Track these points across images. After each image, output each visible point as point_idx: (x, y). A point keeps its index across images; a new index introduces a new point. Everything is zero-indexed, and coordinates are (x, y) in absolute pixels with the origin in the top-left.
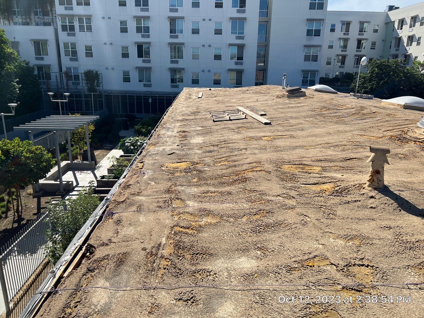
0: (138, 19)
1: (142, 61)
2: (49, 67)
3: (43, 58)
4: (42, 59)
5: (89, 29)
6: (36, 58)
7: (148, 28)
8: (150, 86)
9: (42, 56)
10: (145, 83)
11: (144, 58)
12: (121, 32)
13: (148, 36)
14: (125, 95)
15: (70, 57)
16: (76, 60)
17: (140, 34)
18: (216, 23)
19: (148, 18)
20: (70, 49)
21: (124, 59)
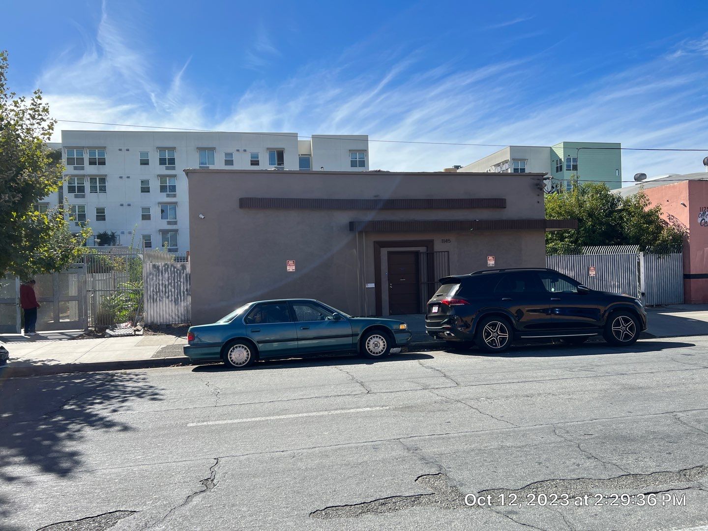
0: (162, 177)
1: (166, 223)
5: (103, 189)
7: (174, 187)
8: (176, 250)
10: (169, 247)
11: (169, 220)
12: (142, 191)
13: (175, 196)
16: (84, 224)
17: (164, 194)
19: (175, 176)
20: (77, 213)
21: (145, 221)
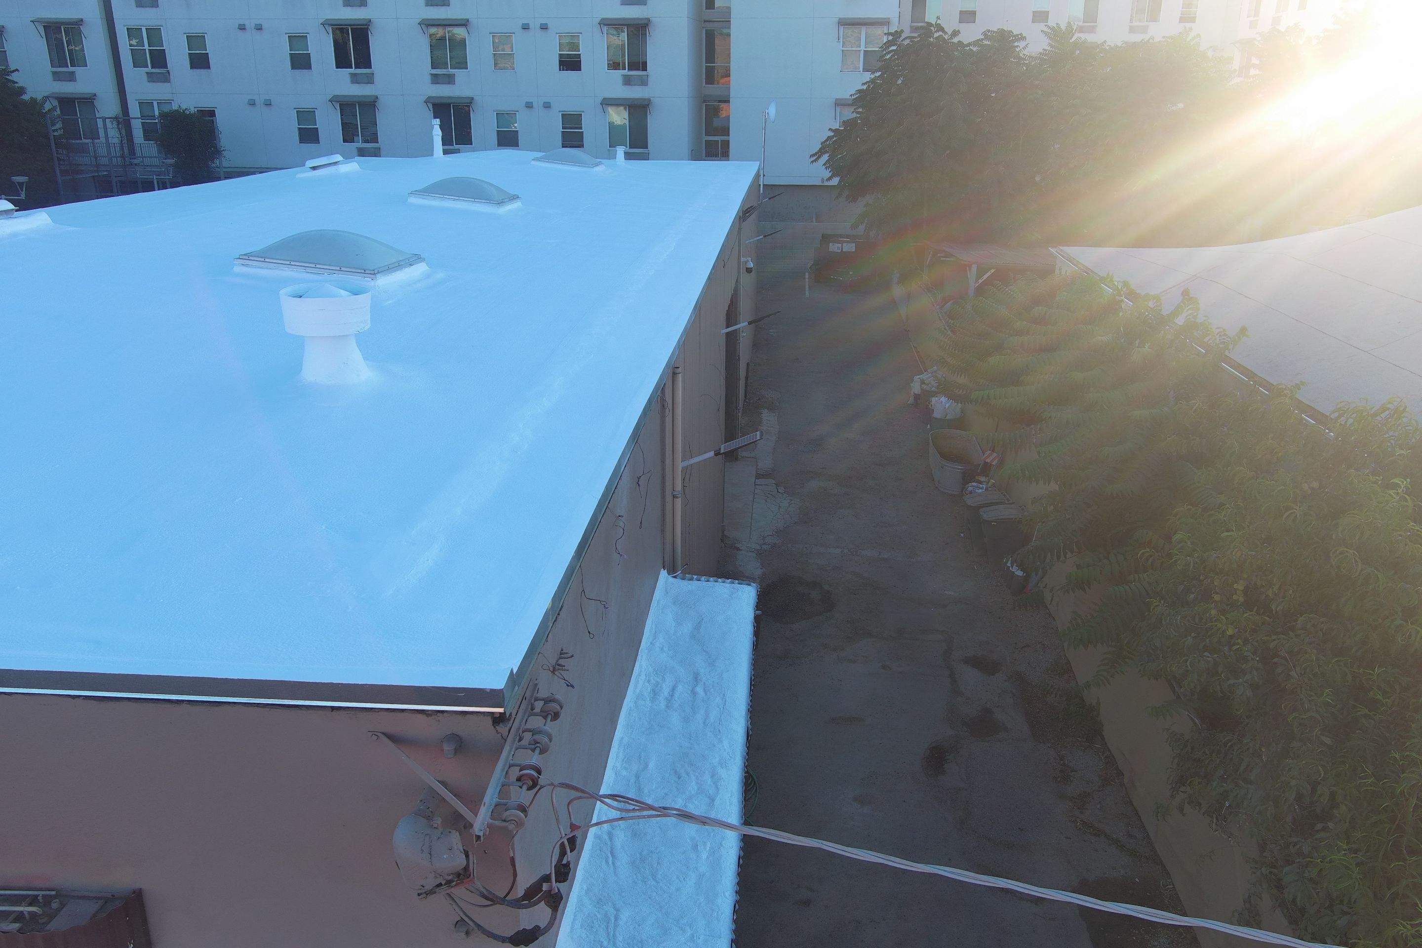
1: (348, 79)
2: (89, 101)
3: (73, 73)
4: (71, 77)
6: (54, 73)
8: (376, 154)
9: (71, 69)
10: (360, 145)
11: (353, 70)
13: (363, 2)
15: (146, 70)
16: (166, 78)
20: (146, 47)
21: (298, 72)
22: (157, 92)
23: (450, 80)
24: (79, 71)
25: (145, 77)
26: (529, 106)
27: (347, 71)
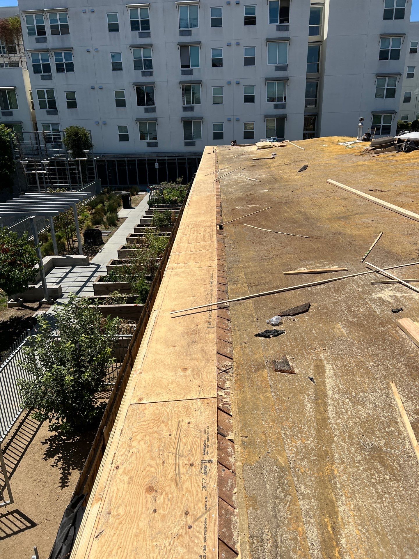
0: (136, 49)
1: (143, 110)
2: (20, 124)
3: (11, 112)
4: (11, 114)
5: (70, 68)
6: (2, 112)
7: (150, 62)
8: (156, 145)
9: (10, 110)
10: (148, 141)
11: (146, 106)
12: (114, 69)
13: (151, 74)
14: (123, 159)
15: (46, 109)
16: (55, 113)
17: (139, 72)
18: (247, 49)
19: (150, 46)
20: (46, 99)
21: (120, 108)
22: (51, 119)
23: (192, 109)
24: (14, 111)
25: (46, 113)
26: (229, 120)
27: (142, 107)
